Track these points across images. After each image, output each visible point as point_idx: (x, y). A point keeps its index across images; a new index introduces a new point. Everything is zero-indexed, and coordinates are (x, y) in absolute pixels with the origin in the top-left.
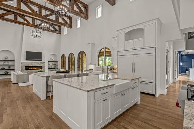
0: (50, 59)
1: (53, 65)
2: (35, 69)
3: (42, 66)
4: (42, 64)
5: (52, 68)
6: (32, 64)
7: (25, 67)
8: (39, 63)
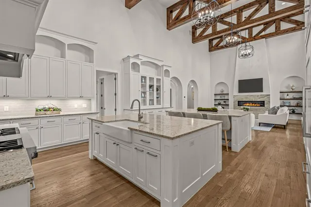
0: (287, 87)
1: (294, 99)
2: (254, 105)
3: (264, 102)
4: (264, 97)
5: (292, 105)
6: (247, 98)
7: (238, 101)
8: (258, 96)
